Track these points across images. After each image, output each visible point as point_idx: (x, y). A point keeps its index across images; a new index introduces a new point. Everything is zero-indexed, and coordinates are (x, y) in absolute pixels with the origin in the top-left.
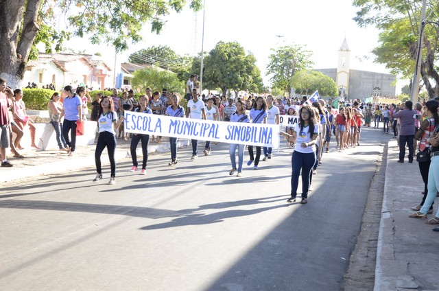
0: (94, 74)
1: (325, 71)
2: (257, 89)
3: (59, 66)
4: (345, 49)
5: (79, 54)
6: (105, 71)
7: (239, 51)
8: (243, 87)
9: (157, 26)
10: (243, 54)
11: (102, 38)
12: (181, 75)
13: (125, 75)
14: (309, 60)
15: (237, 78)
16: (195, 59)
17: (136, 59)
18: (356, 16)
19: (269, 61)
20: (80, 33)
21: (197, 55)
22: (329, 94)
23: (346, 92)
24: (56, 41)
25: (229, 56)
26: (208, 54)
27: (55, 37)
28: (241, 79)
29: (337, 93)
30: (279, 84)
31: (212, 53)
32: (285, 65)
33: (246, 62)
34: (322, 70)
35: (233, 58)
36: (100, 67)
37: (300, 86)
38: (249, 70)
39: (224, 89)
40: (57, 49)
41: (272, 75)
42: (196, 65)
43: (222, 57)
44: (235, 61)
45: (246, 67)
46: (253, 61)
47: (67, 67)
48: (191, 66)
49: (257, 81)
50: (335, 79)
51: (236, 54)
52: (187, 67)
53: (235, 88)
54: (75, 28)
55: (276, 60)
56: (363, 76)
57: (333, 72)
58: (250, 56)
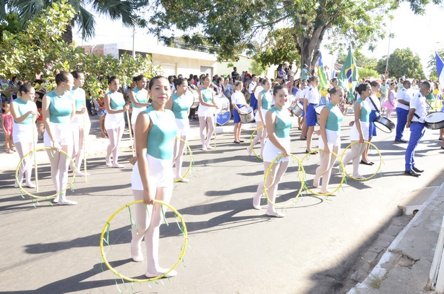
7: (409, 53)
10: (412, 56)
13: (336, 71)
15: (407, 71)
16: (380, 60)
19: (430, 59)
21: (381, 58)
25: (403, 57)
26: (388, 57)
28: (410, 71)
31: (391, 56)
33: (414, 61)
35: (405, 58)
38: (416, 65)
41: (432, 67)
43: (398, 58)
44: (406, 61)
45: (414, 64)
46: (418, 60)
48: (377, 64)
49: (420, 72)
51: (407, 56)
52: (374, 64)
58: (416, 57)
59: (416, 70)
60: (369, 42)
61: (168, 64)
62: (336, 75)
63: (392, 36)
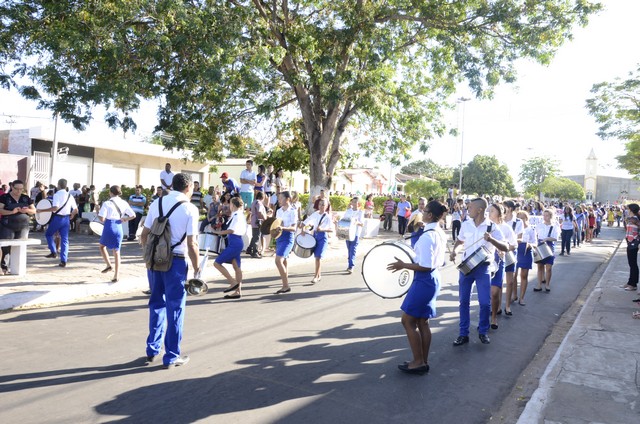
0: (374, 184)
1: (573, 178)
2: (509, 194)
3: (348, 177)
4: (592, 158)
5: (362, 168)
6: (383, 181)
7: (494, 162)
8: (497, 193)
9: (424, 149)
10: (497, 165)
11: (383, 157)
12: (444, 184)
13: (398, 183)
14: (557, 168)
15: (491, 185)
16: (456, 170)
17: (406, 171)
18: (599, 131)
19: (521, 170)
20: (367, 155)
21: (457, 167)
22: (577, 197)
23: (594, 197)
24: (349, 161)
25: (485, 167)
26: (466, 166)
27: (348, 158)
28: (495, 186)
29: (585, 197)
30: (530, 190)
31: (470, 164)
32: (535, 173)
33: (499, 172)
34: (570, 177)
35: (488, 168)
36: (379, 178)
37: (549, 191)
38: (503, 178)
39: (480, 194)
40: (349, 166)
41: (524, 181)
42: (456, 174)
43: (478, 167)
44: (489, 171)
45: (500, 176)
46: (506, 170)
47: (354, 178)
48: (452, 176)
49: (510, 187)
50: (583, 185)
51: (491, 165)
52: (449, 176)
53: (490, 193)
54: (364, 151)
55: (527, 169)
56: (610, 181)
57: (581, 179)
58: (503, 166)
59: (504, 184)
60: (422, 139)
61: (124, 165)
62: (399, 189)
63: (453, 132)
